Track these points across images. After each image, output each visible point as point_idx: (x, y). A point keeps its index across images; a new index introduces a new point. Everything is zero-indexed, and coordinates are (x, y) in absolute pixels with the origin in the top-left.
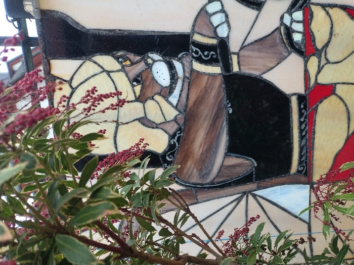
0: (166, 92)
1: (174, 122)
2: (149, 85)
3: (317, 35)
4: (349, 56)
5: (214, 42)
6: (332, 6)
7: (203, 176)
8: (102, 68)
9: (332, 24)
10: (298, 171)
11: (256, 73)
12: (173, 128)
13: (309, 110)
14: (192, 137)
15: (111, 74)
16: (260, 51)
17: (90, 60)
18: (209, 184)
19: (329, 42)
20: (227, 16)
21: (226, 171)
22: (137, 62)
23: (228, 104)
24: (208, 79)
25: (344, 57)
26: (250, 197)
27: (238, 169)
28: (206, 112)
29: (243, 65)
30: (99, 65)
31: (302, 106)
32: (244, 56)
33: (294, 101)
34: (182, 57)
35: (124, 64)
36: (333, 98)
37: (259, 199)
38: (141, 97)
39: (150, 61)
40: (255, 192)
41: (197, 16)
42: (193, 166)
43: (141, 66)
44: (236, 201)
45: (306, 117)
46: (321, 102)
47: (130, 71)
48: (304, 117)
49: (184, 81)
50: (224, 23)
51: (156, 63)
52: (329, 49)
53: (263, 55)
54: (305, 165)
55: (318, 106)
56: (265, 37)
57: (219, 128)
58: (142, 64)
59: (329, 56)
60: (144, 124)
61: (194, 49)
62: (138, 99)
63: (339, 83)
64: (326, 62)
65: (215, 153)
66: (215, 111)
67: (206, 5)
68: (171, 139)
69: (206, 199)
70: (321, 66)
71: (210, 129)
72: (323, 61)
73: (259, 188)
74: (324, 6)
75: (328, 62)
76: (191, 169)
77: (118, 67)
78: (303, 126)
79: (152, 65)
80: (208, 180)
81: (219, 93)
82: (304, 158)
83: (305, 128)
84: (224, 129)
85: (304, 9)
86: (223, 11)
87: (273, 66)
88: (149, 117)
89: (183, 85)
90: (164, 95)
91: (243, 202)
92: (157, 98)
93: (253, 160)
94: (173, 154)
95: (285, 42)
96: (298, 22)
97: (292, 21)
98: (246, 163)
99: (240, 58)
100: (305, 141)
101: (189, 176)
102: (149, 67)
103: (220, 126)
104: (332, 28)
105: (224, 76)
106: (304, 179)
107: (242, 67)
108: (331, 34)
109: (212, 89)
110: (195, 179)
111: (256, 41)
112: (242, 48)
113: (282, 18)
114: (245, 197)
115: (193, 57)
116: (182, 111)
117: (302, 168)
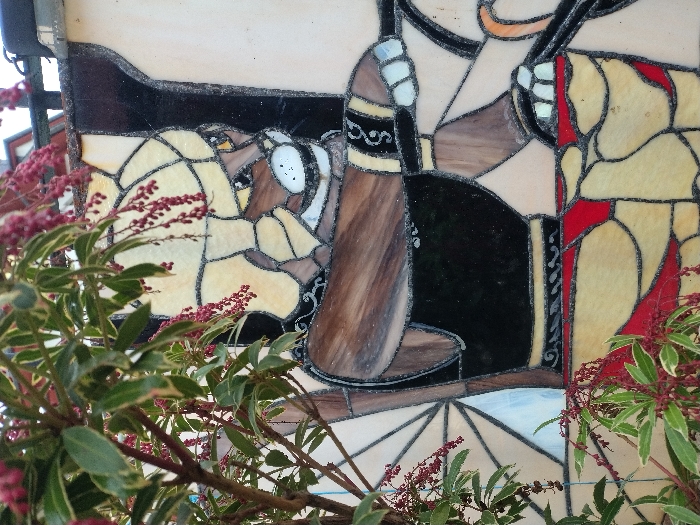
0: (296, 202)
1: (310, 261)
2: (266, 189)
3: (579, 107)
4: (639, 149)
5: (388, 113)
6: (609, 56)
7: (363, 366)
8: (178, 153)
9: (608, 90)
10: (544, 363)
11: (465, 174)
12: (308, 271)
13: (563, 248)
14: (344, 289)
15: (196, 166)
16: (474, 135)
17: (155, 137)
18: (374, 381)
19: (602, 122)
20: (412, 68)
21: (407, 357)
22: (244, 146)
23: (413, 229)
24: (377, 181)
25: (630, 151)
26: (453, 409)
27: (430, 356)
28: (372, 244)
29: (441, 159)
30: (173, 149)
31: (552, 240)
32: (443, 143)
33: (536, 231)
34: (329, 138)
35: (219, 147)
36: (609, 226)
37: (470, 413)
38: (249, 211)
39: (268, 144)
40: (462, 400)
41: (358, 65)
42: (345, 345)
43: (252, 153)
44: (427, 416)
45: (558, 261)
46: (587, 233)
47: (230, 161)
48: (554, 260)
49: (330, 184)
50: (406, 79)
51: (279, 149)
52: (602, 136)
53: (478, 141)
54: (556, 350)
55: (581, 240)
56: (483, 109)
57: (395, 275)
58: (254, 149)
59: (602, 148)
60: (254, 262)
61: (351, 125)
62: (244, 215)
63: (622, 199)
64: (597, 158)
65: (388, 322)
66: (387, 243)
67: (375, 45)
68: (306, 292)
69: (368, 410)
70: (587, 166)
71: (378, 275)
72: (592, 157)
73: (469, 393)
74: (593, 56)
75: (601, 159)
76: (342, 351)
77: (209, 152)
78: (554, 276)
79: (272, 151)
80: (373, 374)
81: (396, 208)
82: (554, 338)
83: (556, 281)
84: (404, 277)
85: (555, 60)
86: (405, 57)
87: (496, 163)
88: (264, 248)
89: (329, 191)
90: (293, 209)
91: (439, 418)
92: (280, 213)
93: (458, 338)
94: (307, 321)
95: (521, 119)
96: (545, 82)
97: (534, 81)
98: (446, 343)
99: (437, 146)
100: (557, 306)
101: (338, 364)
102: (267, 155)
103: (397, 271)
104: (607, 96)
105: (406, 178)
106: (554, 377)
107: (439, 163)
108: (606, 107)
109: (382, 202)
110: (348, 371)
111: (465, 116)
112: (439, 128)
113: (515, 74)
114: (442, 409)
115: (349, 140)
116: (327, 241)
117: (551, 357)
